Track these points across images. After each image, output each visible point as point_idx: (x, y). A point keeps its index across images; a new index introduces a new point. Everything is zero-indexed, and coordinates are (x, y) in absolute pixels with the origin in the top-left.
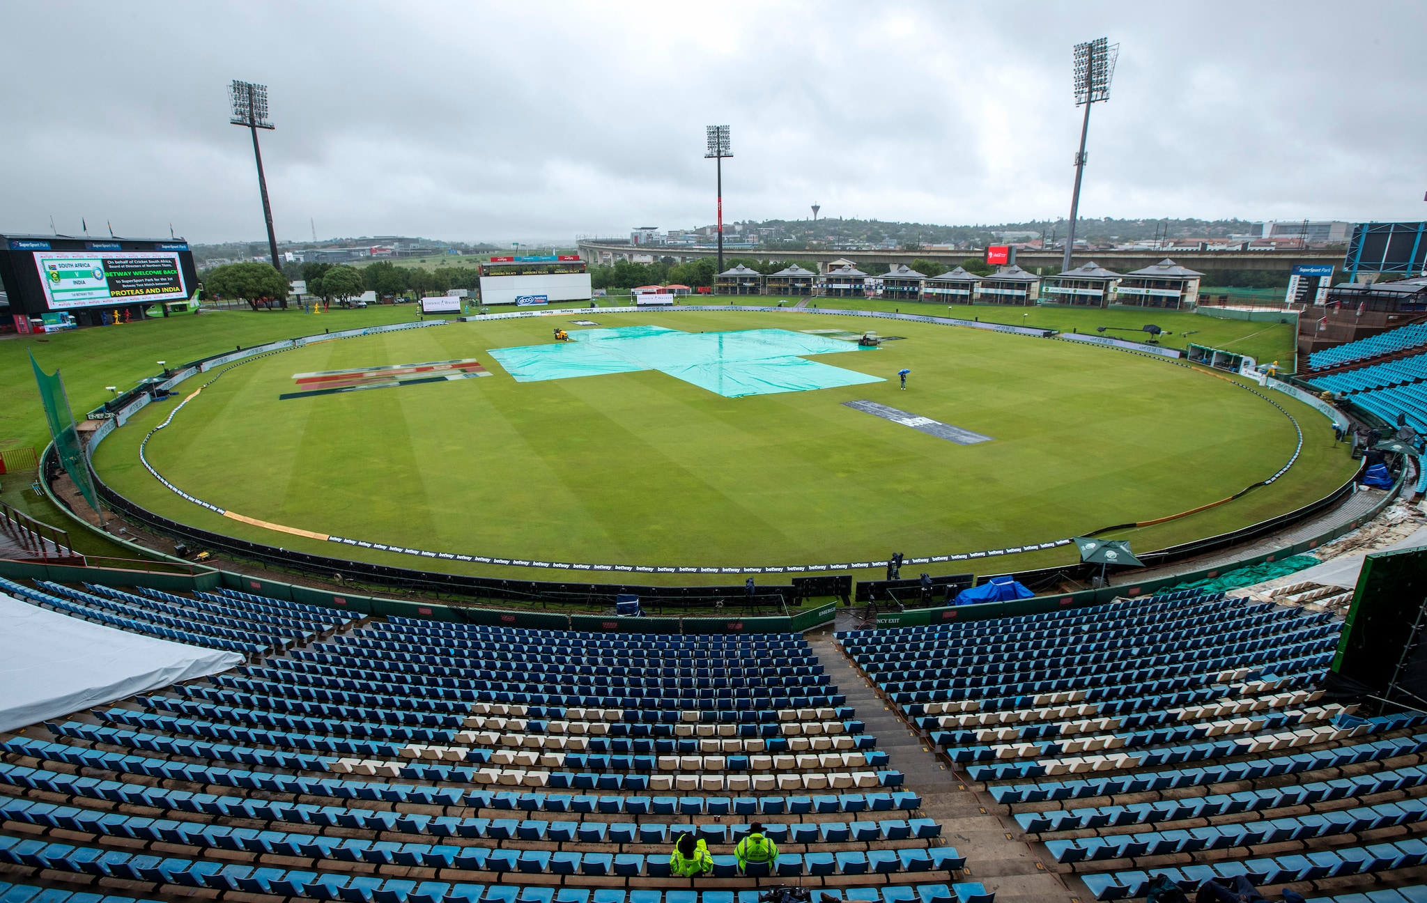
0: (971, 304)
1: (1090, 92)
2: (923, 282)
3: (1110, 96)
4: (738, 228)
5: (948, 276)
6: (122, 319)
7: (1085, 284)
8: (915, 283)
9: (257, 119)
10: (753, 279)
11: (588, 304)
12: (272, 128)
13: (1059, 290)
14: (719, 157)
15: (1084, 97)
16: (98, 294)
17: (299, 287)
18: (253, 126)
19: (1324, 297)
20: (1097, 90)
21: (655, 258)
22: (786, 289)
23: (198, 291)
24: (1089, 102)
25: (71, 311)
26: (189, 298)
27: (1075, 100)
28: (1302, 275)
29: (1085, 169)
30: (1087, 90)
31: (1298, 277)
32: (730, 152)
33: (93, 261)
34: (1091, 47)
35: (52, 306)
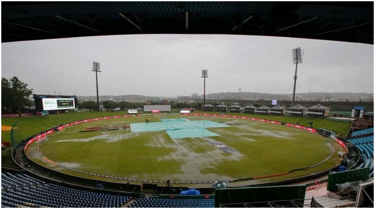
0: (267, 115)
1: (297, 61)
2: (255, 109)
3: (303, 62)
4: (219, 94)
5: (262, 108)
6: (59, 113)
7: (297, 110)
8: (253, 109)
9: (97, 70)
10: (211, 107)
11: (168, 112)
12: (100, 72)
13: (290, 112)
14: (205, 77)
15: (296, 62)
16: (55, 107)
17: (101, 106)
18: (96, 71)
19: (362, 116)
20: (299, 60)
21: (195, 101)
22: (220, 110)
23: (77, 107)
24: (297, 63)
25: (48, 111)
26: (75, 109)
27: (293, 63)
28: (356, 109)
29: (297, 80)
30: (296, 60)
31: (354, 110)
32: (207, 76)
33: (55, 100)
34: (296, 49)
35: (44, 109)
